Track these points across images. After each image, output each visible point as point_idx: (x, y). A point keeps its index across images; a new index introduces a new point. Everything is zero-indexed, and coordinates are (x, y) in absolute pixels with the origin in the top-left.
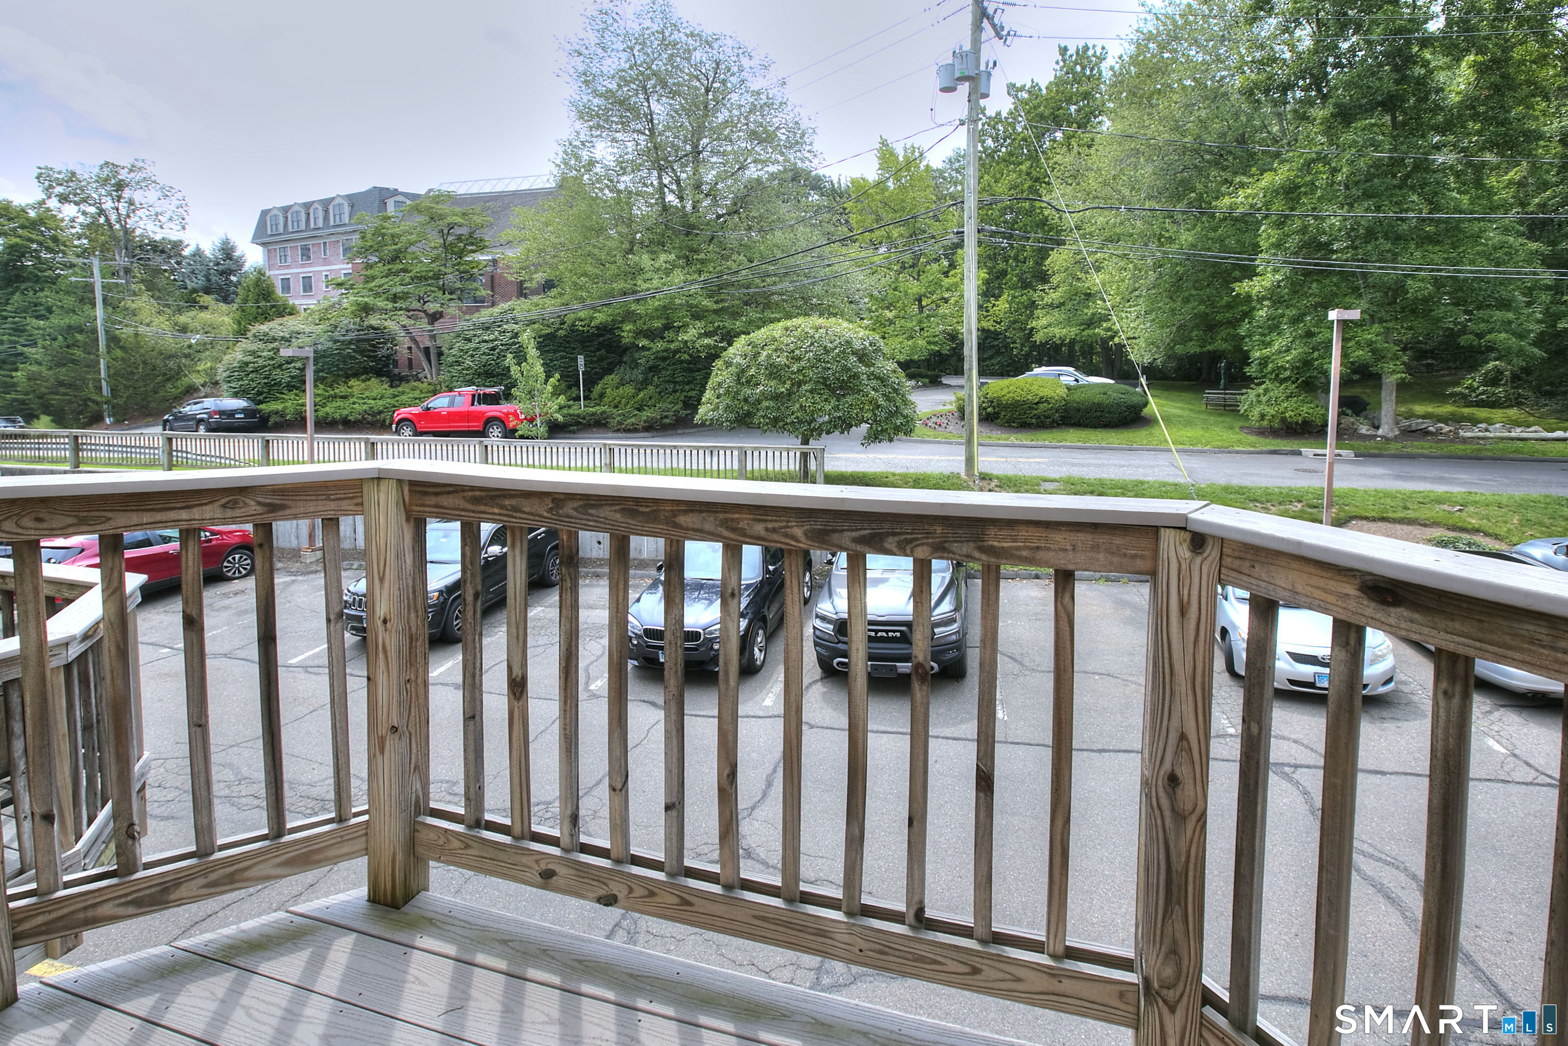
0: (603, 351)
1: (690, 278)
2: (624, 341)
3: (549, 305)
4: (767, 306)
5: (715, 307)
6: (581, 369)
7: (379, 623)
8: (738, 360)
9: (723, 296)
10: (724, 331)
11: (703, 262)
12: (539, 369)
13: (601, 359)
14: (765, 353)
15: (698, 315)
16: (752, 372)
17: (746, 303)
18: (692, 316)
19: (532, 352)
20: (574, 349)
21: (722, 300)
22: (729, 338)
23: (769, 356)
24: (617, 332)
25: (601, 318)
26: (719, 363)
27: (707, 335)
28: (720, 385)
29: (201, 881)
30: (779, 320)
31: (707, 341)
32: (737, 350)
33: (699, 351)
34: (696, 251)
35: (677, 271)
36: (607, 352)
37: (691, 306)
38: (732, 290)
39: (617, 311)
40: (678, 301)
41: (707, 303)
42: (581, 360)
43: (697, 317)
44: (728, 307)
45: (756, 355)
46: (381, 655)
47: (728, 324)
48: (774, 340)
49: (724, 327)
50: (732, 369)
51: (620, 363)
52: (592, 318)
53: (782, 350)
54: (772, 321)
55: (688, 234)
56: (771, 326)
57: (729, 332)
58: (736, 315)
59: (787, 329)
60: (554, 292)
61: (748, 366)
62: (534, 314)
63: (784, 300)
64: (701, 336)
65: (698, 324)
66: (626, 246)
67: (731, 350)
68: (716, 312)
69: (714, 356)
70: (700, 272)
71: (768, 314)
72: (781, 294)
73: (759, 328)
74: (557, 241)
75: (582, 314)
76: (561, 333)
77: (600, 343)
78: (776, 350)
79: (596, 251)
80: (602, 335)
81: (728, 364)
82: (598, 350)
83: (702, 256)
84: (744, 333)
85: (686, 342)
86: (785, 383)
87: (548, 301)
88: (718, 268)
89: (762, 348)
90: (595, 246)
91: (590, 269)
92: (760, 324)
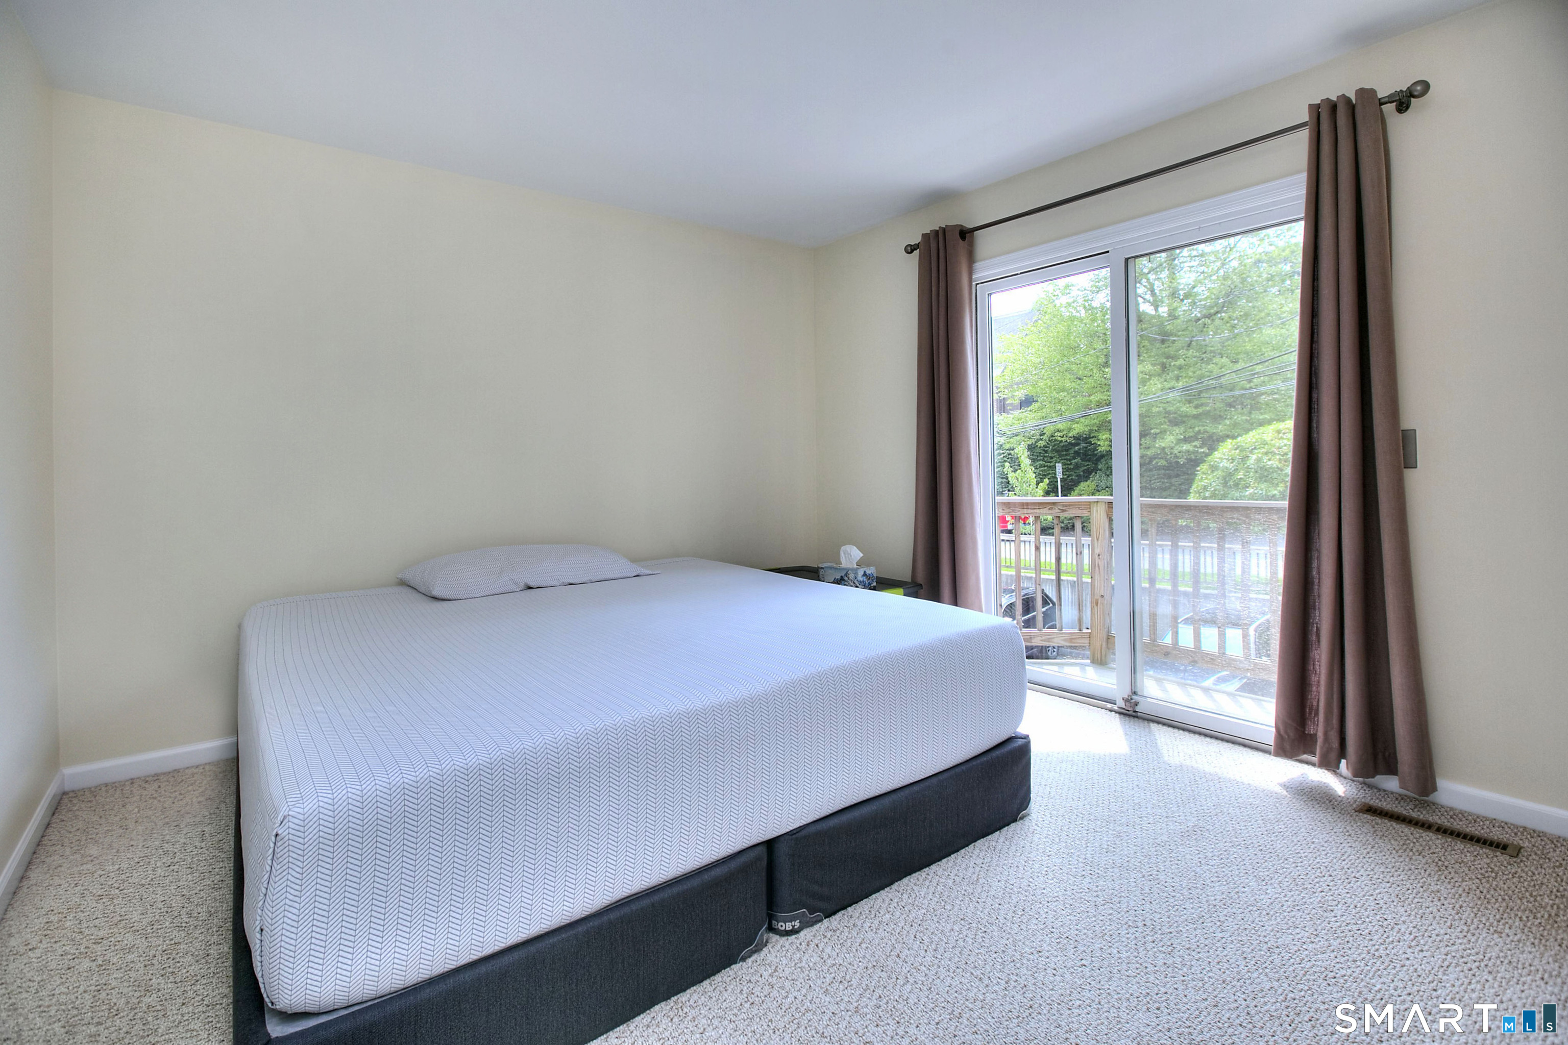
0: (1078, 460)
1: (1167, 385)
2: (1100, 449)
3: (1030, 419)
4: (1256, 407)
5: (1195, 412)
6: (1059, 476)
7: (1097, 556)
8: (1225, 463)
9: (1203, 401)
10: (1205, 435)
11: (1180, 368)
12: (1031, 476)
13: (1077, 466)
14: (1254, 457)
15: (1177, 420)
16: (1240, 475)
17: (1230, 405)
18: (1170, 421)
19: (1025, 461)
20: (1052, 458)
21: (1202, 405)
22: (1212, 442)
23: (1259, 460)
24: (1093, 441)
25: (1079, 428)
26: (1203, 467)
27: (1186, 440)
28: (1205, 488)
29: (1040, 638)
30: (1269, 422)
31: (1186, 447)
32: (1224, 453)
33: (1176, 457)
34: (1174, 358)
35: (1155, 380)
36: (1083, 460)
37: (1169, 413)
38: (1215, 394)
39: (1093, 422)
40: (1155, 410)
41: (1187, 409)
42: (1059, 467)
43: (1175, 423)
44: (1209, 411)
45: (1245, 459)
46: (1097, 568)
47: (1210, 428)
48: (1265, 443)
49: (1205, 431)
50: (1219, 473)
51: (1096, 470)
52: (1070, 429)
53: (1274, 454)
54: (1261, 424)
55: (1163, 342)
56: (1261, 430)
57: (1210, 437)
58: (1217, 418)
59: (1279, 432)
60: (1034, 406)
61: (1236, 470)
62: (1017, 427)
63: (1275, 400)
64: (1179, 441)
65: (1177, 430)
66: (1102, 360)
67: (1217, 455)
68: (1196, 417)
69: (1194, 462)
70: (1177, 378)
71: (1257, 416)
72: (1273, 393)
73: (1247, 431)
74: (1037, 360)
75: (1060, 426)
76: (1041, 444)
77: (1076, 452)
78: (1266, 453)
79: (1074, 367)
80: (1078, 444)
81: (1214, 468)
82: (1074, 458)
83: (1181, 362)
84: (1228, 436)
85: (1164, 448)
86: (1277, 485)
87: (1030, 415)
88: (1198, 372)
89: (1251, 452)
90: (1072, 363)
91: (1068, 385)
92: (1247, 426)
